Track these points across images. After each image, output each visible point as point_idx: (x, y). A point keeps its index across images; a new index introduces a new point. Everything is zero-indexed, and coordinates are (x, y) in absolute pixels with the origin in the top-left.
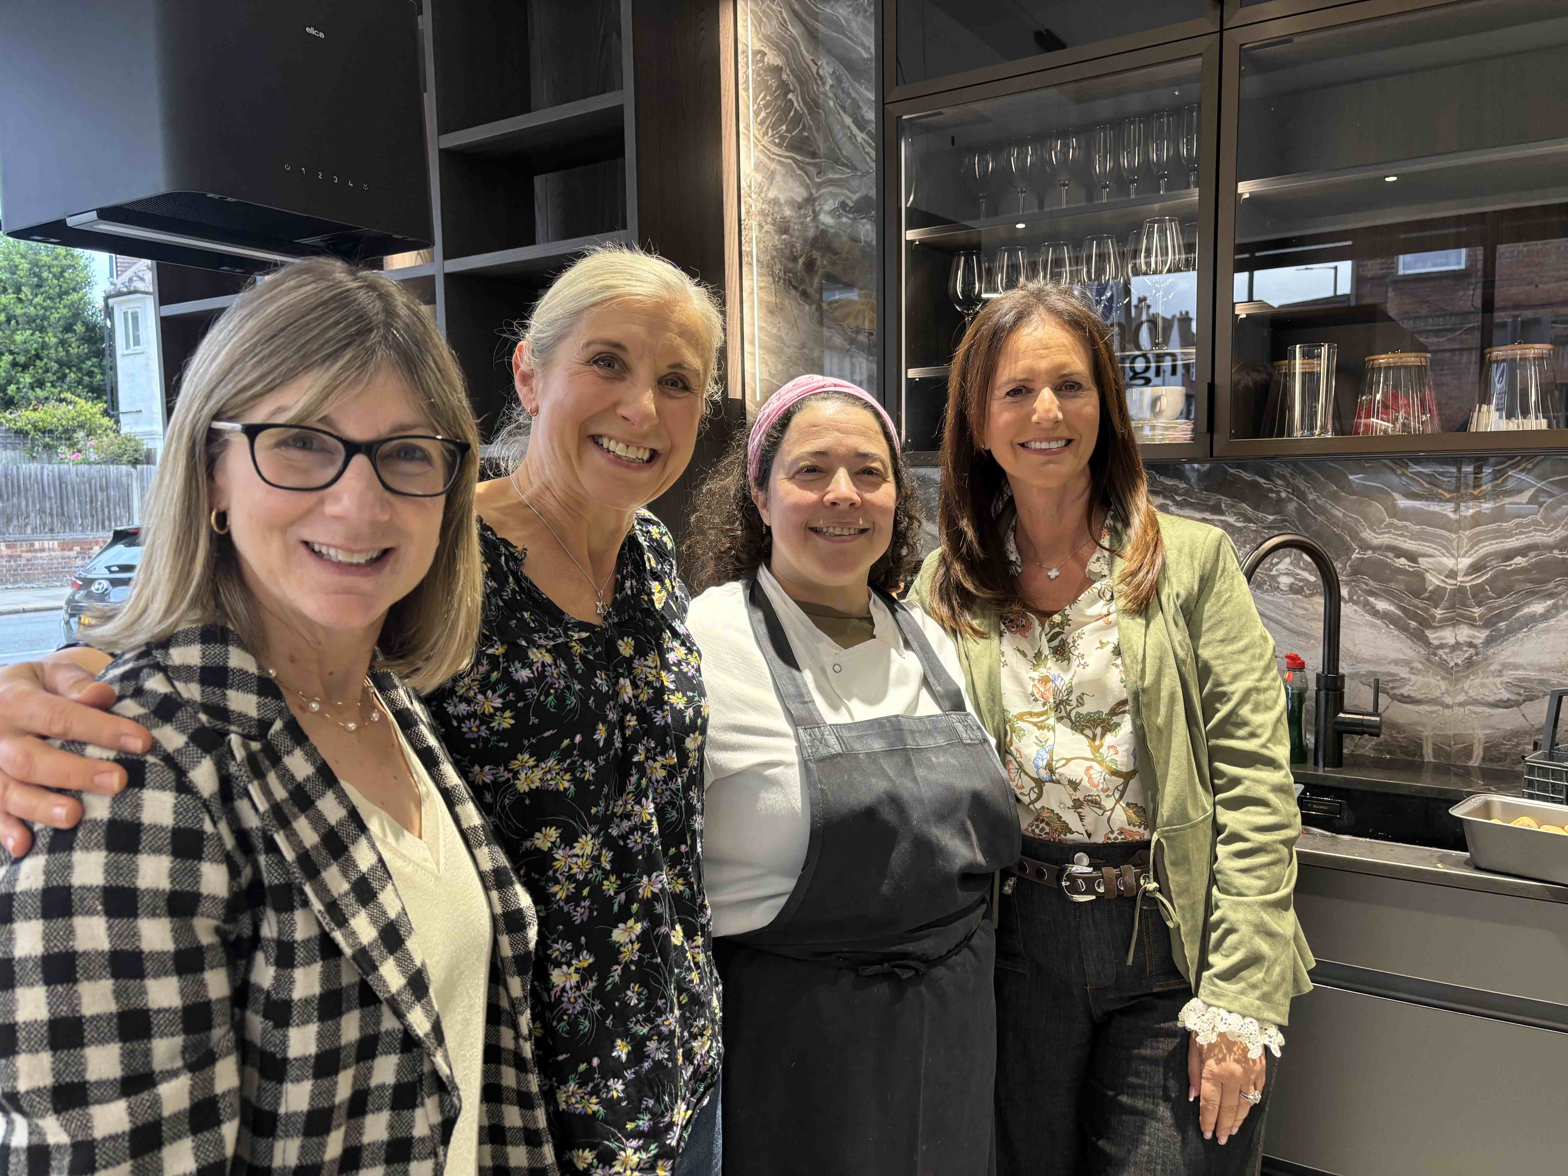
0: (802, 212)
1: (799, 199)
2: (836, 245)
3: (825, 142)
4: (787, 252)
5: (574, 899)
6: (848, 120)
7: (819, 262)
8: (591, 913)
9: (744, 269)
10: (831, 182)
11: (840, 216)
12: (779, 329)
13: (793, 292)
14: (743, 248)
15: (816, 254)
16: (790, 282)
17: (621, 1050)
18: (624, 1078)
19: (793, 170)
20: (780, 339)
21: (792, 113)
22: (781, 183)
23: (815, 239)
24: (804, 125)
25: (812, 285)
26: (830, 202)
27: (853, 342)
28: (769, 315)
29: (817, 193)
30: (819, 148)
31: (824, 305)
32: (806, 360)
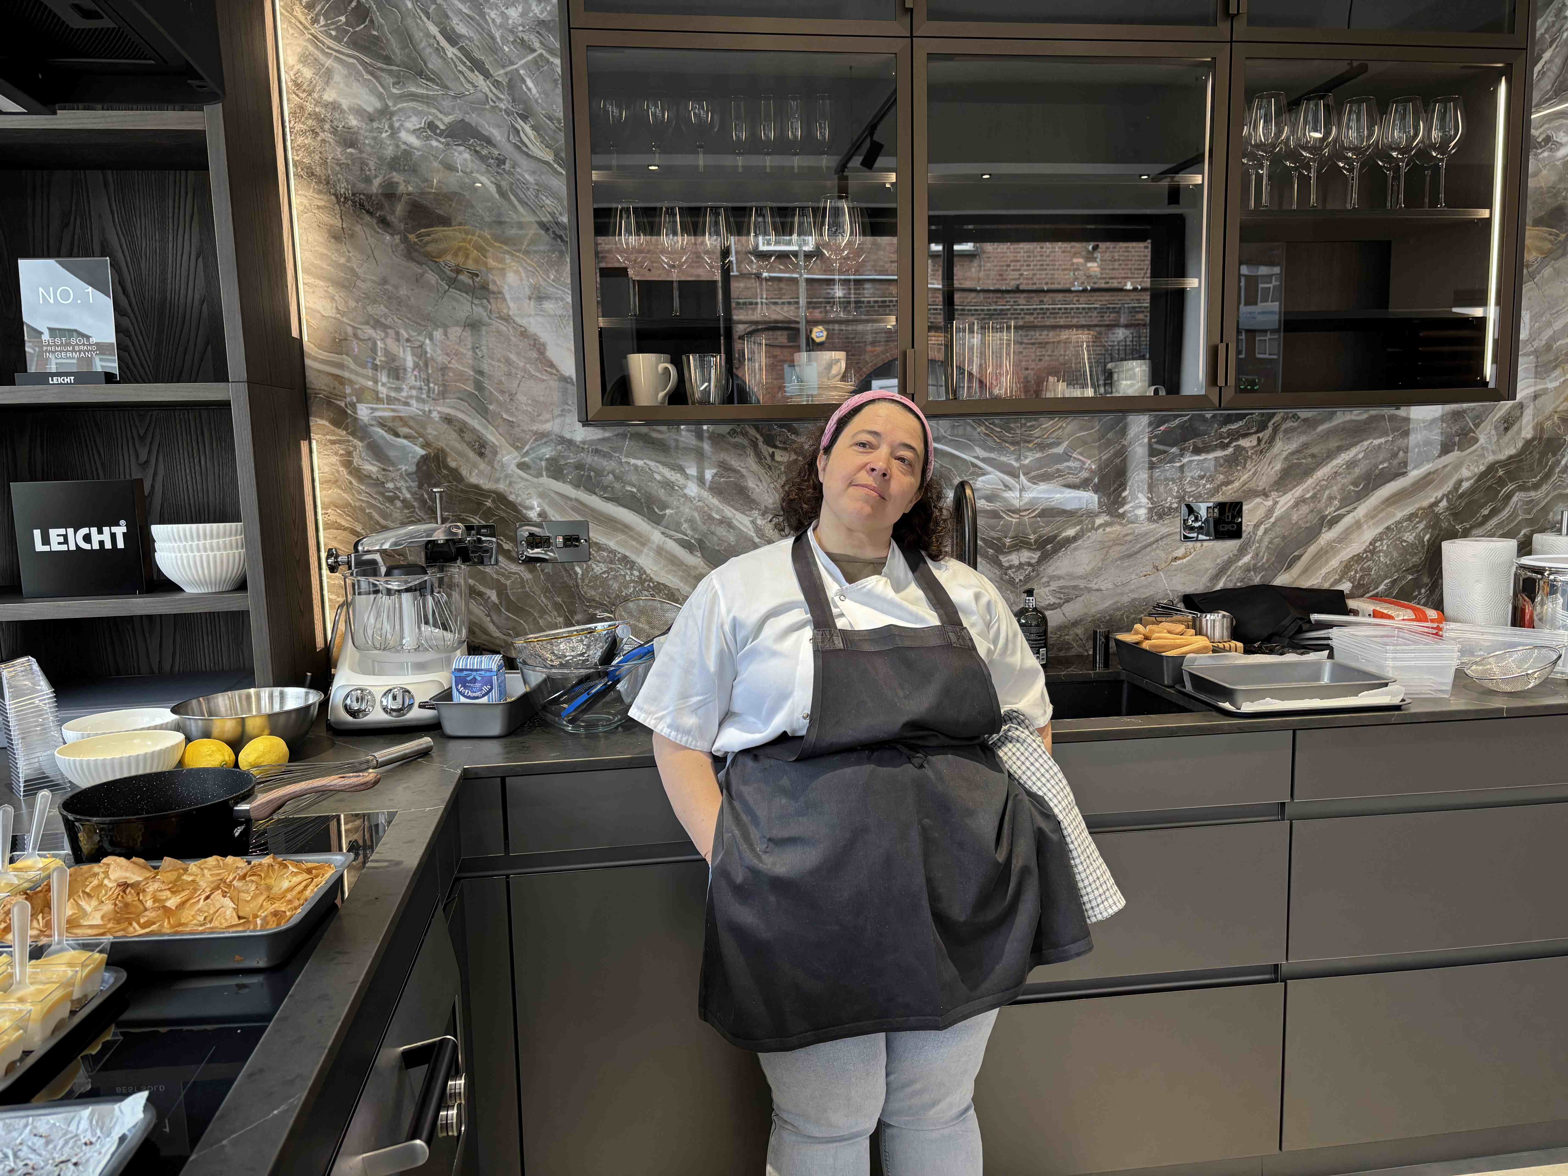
0: (375, 125)
2: (424, 170)
3: (403, 48)
4: (355, 169)
6: (434, 30)
7: (402, 188)
9: (293, 181)
10: (414, 97)
11: (428, 138)
12: (348, 259)
13: (367, 218)
14: (290, 156)
15: (397, 177)
19: (360, 74)
20: (352, 271)
23: (395, 159)
24: (372, 21)
25: (393, 212)
26: (414, 119)
27: (453, 282)
28: (333, 240)
29: (395, 106)
30: (395, 54)
31: (412, 237)
32: (389, 298)
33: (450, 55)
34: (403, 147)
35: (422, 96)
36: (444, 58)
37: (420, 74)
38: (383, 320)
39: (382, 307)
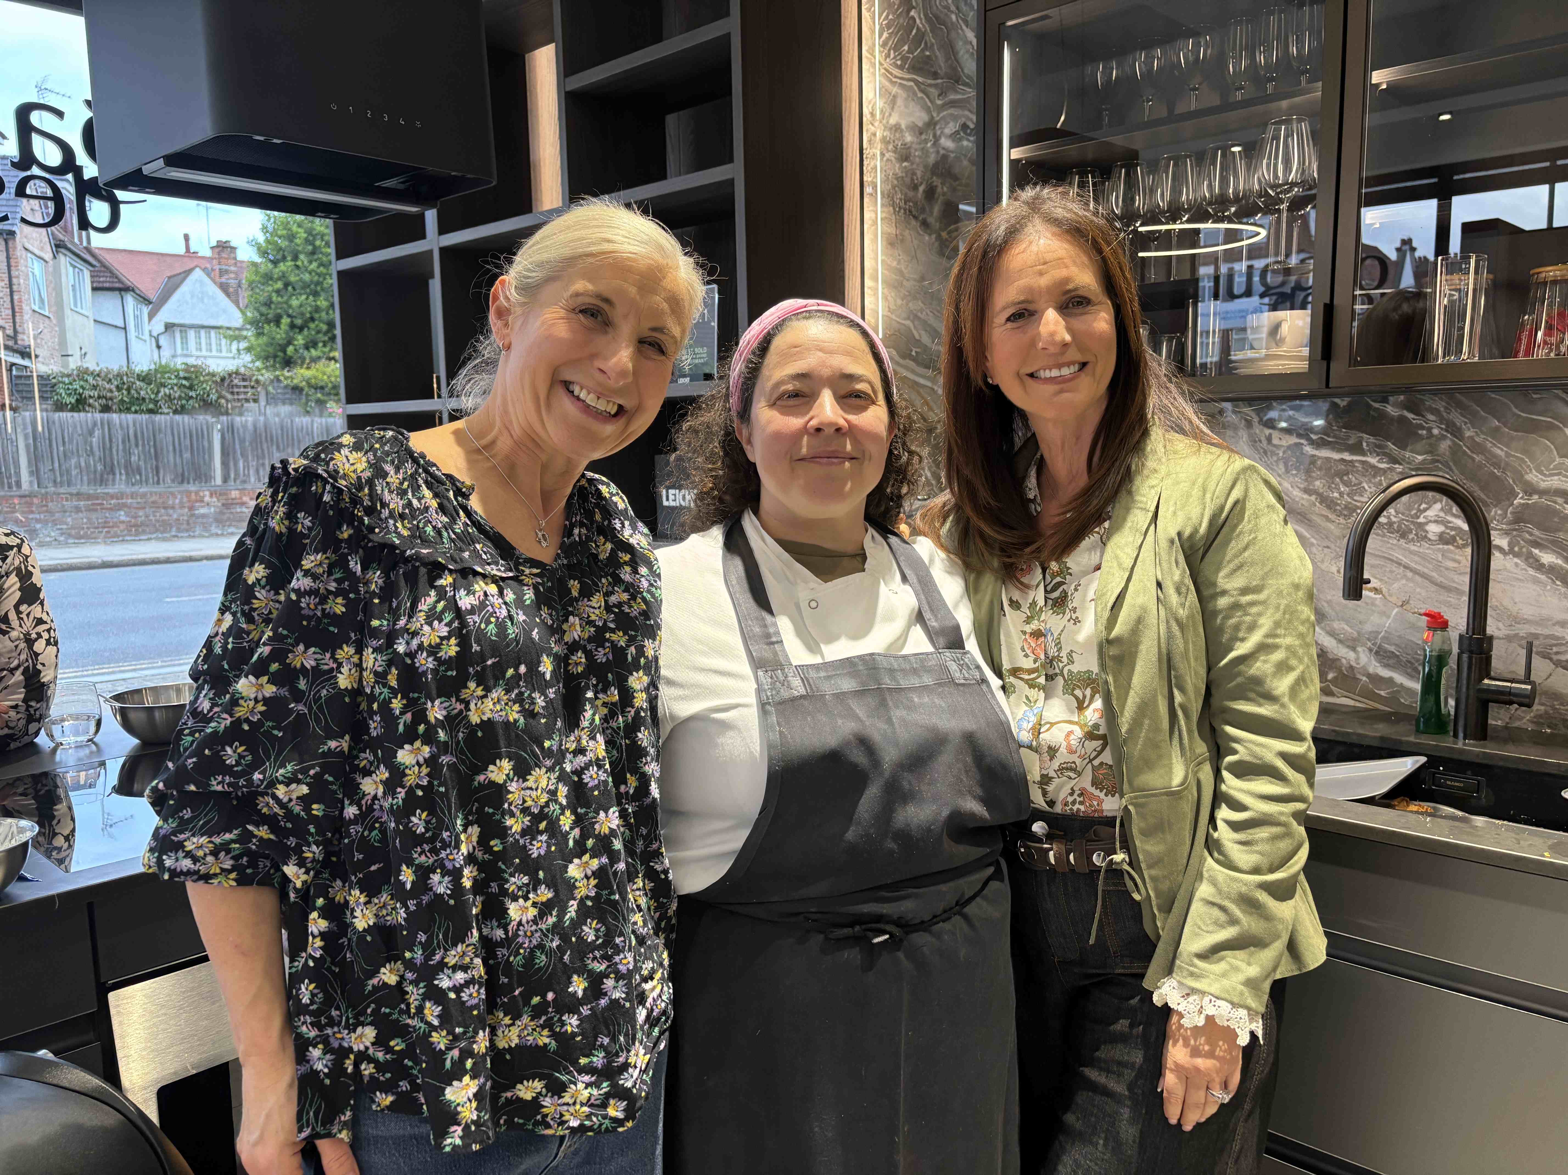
0: (923, 137)
1: (920, 124)
2: (956, 170)
3: (946, 61)
4: (908, 180)
5: (530, 832)
6: (970, 35)
7: (939, 190)
8: (549, 847)
9: (866, 200)
10: (953, 104)
11: (960, 139)
12: (899, 262)
13: (913, 222)
14: (865, 179)
15: (937, 181)
16: (910, 211)
17: (578, 986)
18: (580, 1014)
19: (915, 94)
20: (901, 273)
21: (914, 31)
22: (902, 108)
23: (936, 165)
24: (926, 43)
25: (932, 213)
26: (951, 124)
28: (890, 247)
29: (938, 116)
30: (941, 68)
31: (944, 234)
32: (925, 293)
34: (942, 152)
35: (960, 101)
37: (958, 81)
38: (919, 314)
39: (920, 302)
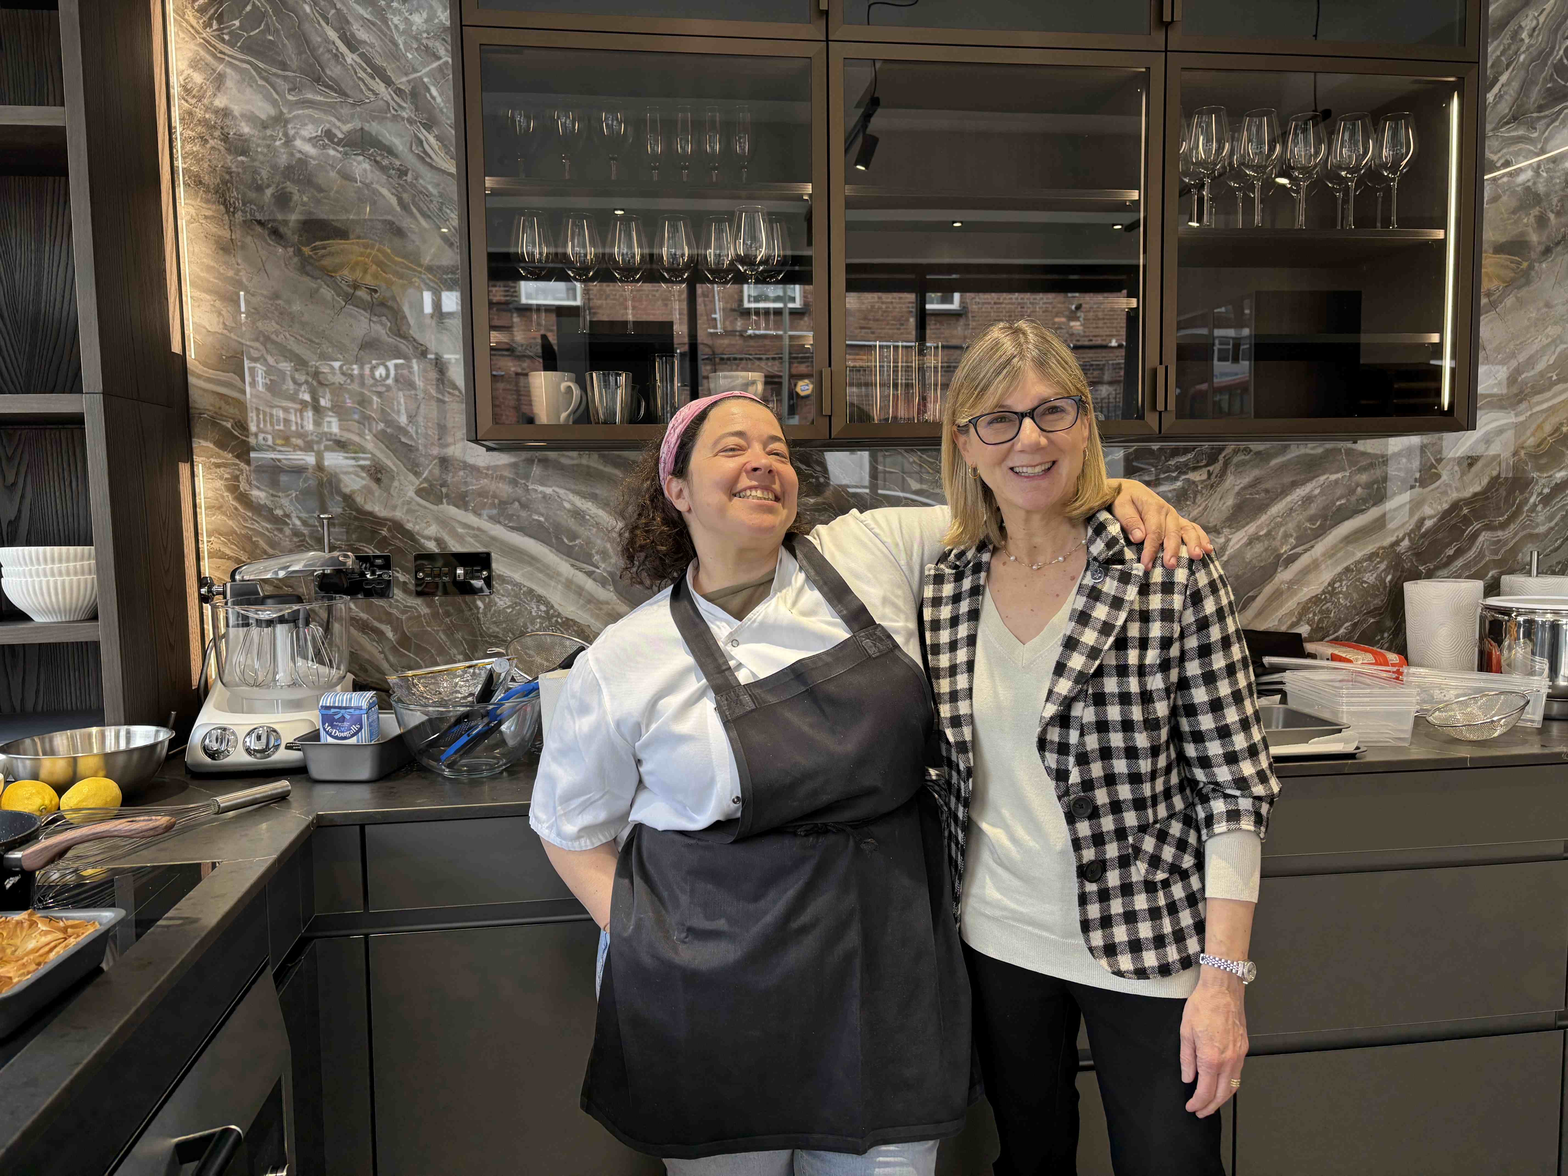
0: (269, 132)
1: (263, 117)
2: (320, 180)
3: (299, 53)
4: (247, 177)
6: (332, 35)
7: (296, 197)
9: (179, 190)
10: (310, 104)
11: (324, 147)
12: (237, 272)
13: (258, 229)
14: (176, 163)
15: (291, 187)
19: (254, 80)
20: (240, 284)
21: (249, 8)
23: (289, 168)
24: (267, 26)
26: (310, 127)
27: (349, 298)
28: (221, 252)
29: (289, 113)
30: (291, 60)
31: (306, 250)
32: (281, 314)
33: (349, 61)
34: (298, 155)
35: (320, 103)
36: (344, 65)
37: (318, 80)
38: (273, 337)
39: (274, 323)
